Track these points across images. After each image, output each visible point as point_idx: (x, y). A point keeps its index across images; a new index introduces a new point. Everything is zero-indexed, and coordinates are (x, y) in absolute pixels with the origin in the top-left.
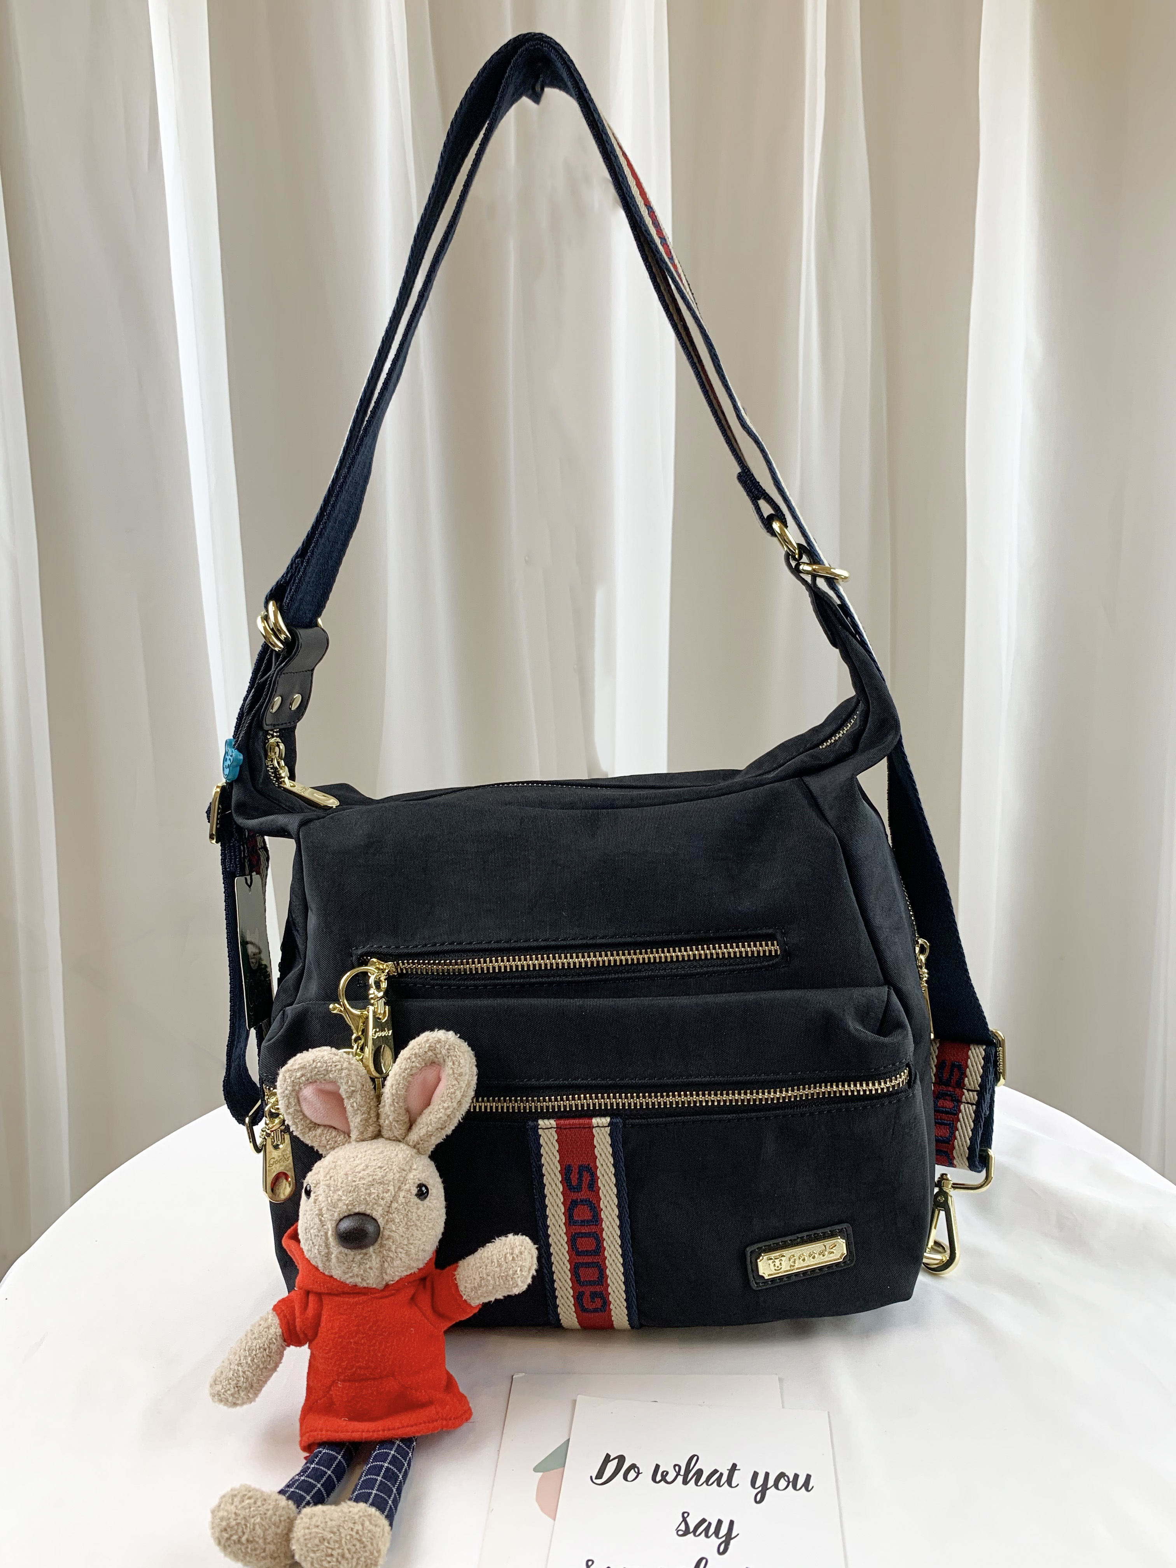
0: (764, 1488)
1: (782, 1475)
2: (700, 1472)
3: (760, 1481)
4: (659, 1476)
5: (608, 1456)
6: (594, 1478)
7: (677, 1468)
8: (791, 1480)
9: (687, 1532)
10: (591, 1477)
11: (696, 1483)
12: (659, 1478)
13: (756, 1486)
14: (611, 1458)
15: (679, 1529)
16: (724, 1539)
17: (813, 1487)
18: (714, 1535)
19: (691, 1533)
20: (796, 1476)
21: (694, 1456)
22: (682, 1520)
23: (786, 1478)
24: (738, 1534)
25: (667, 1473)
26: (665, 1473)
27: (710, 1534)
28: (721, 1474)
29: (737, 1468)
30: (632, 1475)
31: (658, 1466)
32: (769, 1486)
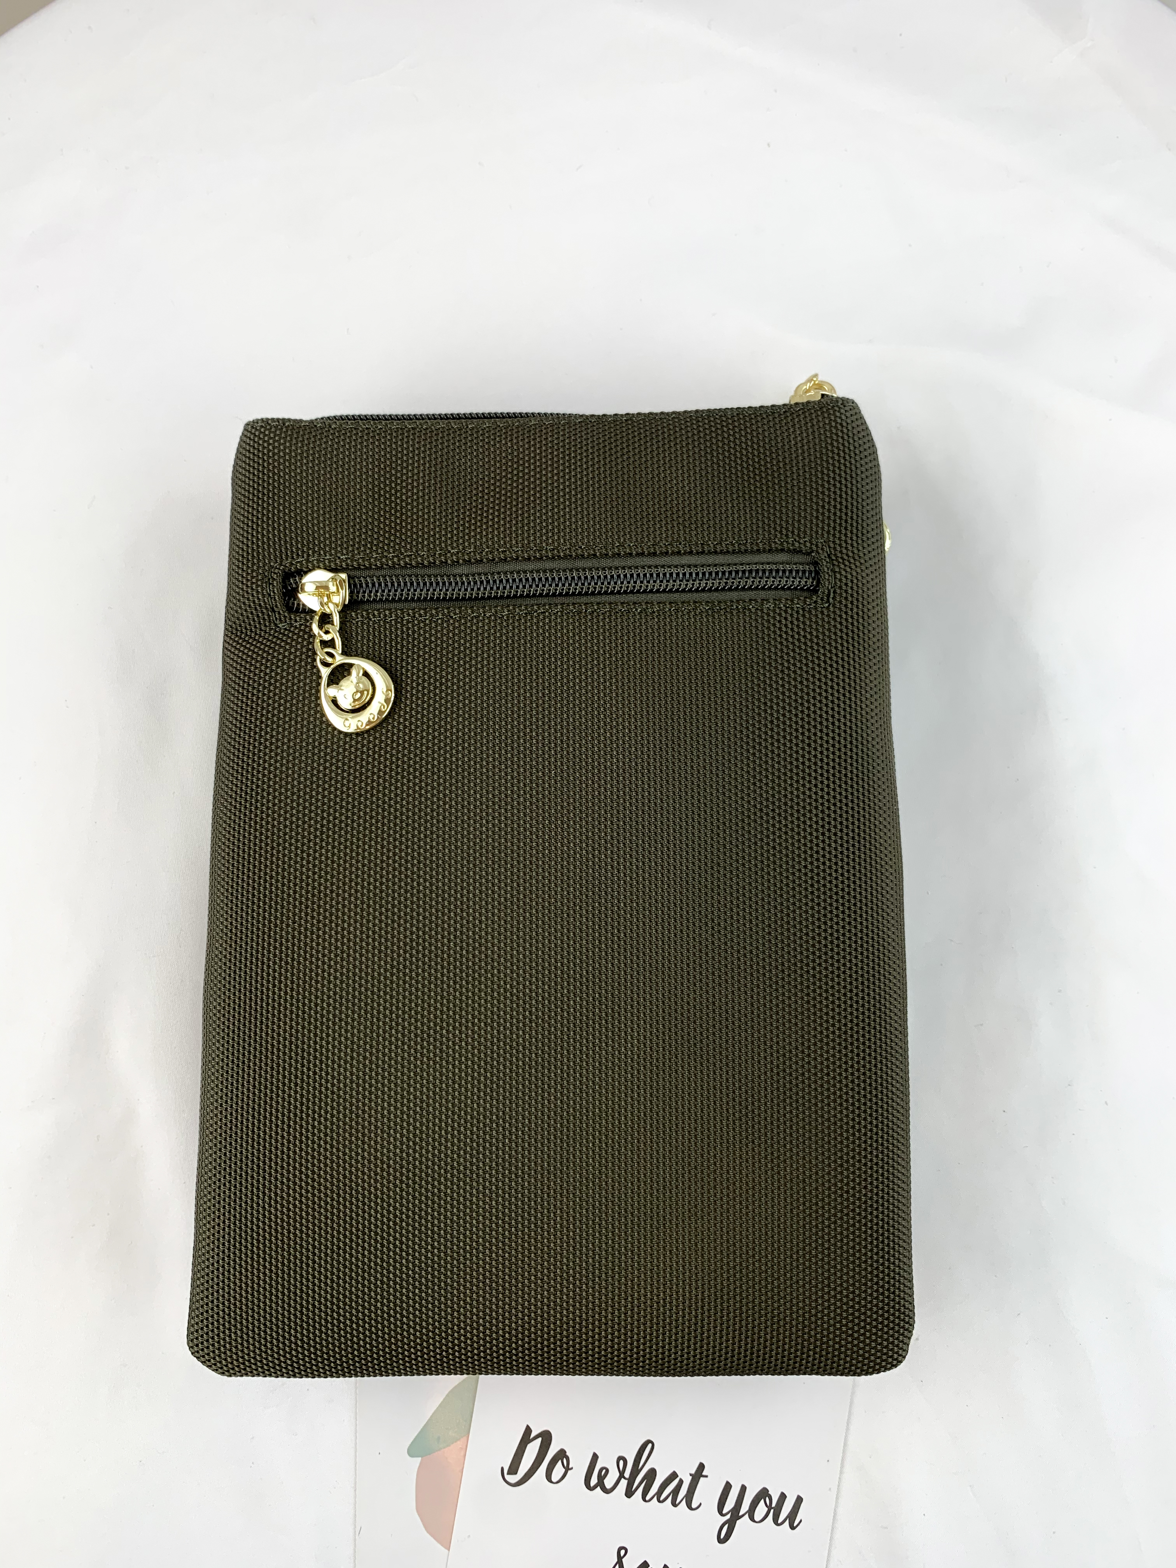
0: (735, 1515)
1: (764, 1494)
2: (652, 1473)
3: (730, 1504)
4: (595, 1476)
5: (528, 1430)
6: (506, 1472)
7: (621, 1463)
8: (774, 1504)
10: (502, 1471)
11: (644, 1499)
12: (594, 1481)
13: (724, 1512)
14: (532, 1435)
17: (801, 1521)
20: (783, 1497)
21: (648, 1443)
22: (615, 1560)
23: (768, 1500)
25: (607, 1471)
26: (604, 1471)
28: (681, 1482)
29: (704, 1473)
30: (558, 1470)
31: (595, 1458)
32: (742, 1512)
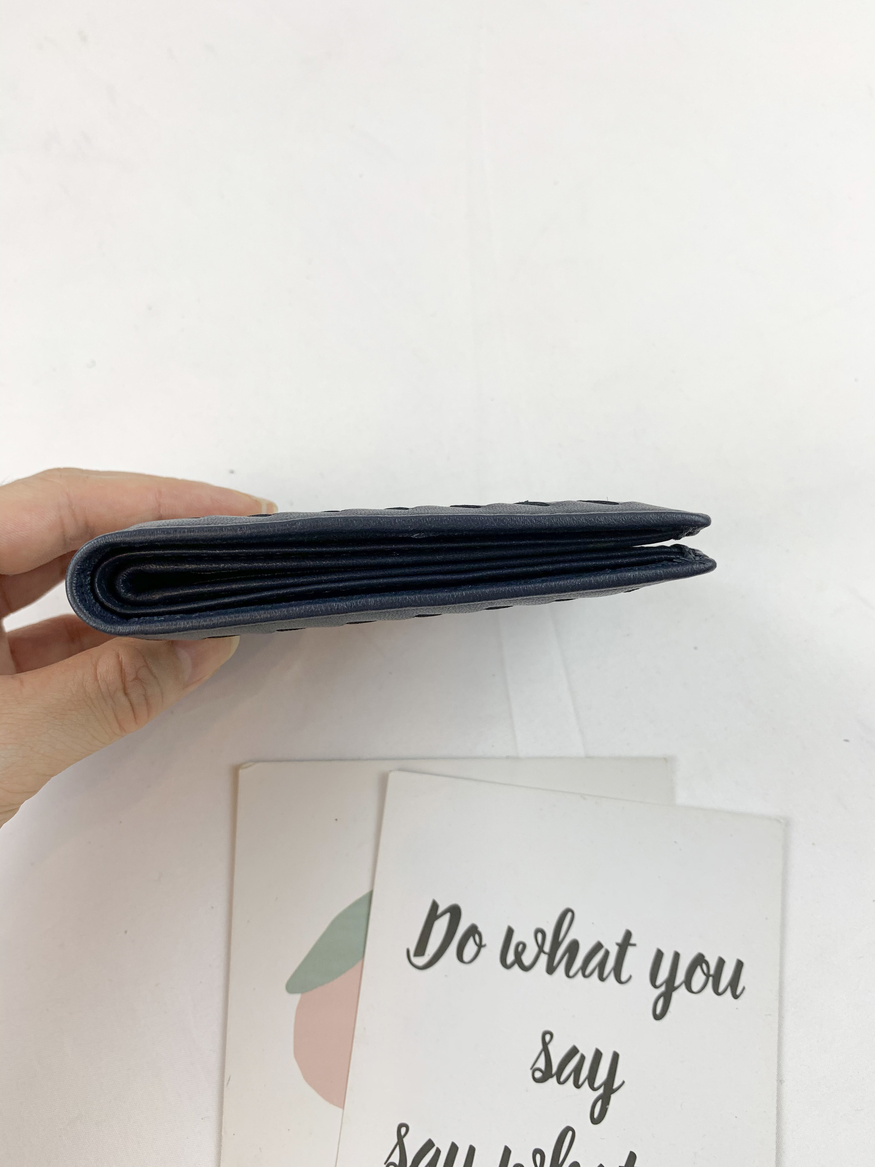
0: (670, 986)
1: (700, 960)
2: (574, 946)
3: (663, 974)
4: (511, 951)
5: (435, 906)
6: (412, 953)
7: (540, 936)
8: (712, 972)
9: (547, 1075)
10: (408, 951)
11: (567, 975)
12: (511, 957)
13: (658, 983)
14: (440, 910)
15: (537, 1066)
16: (601, 1091)
17: (744, 988)
18: (586, 1083)
19: (552, 1076)
20: (721, 962)
21: (568, 911)
22: (540, 1047)
23: (704, 967)
24: (624, 1082)
25: (524, 946)
26: (521, 947)
27: (580, 1082)
28: (607, 953)
29: (632, 941)
30: (470, 948)
31: (510, 932)
32: (678, 982)
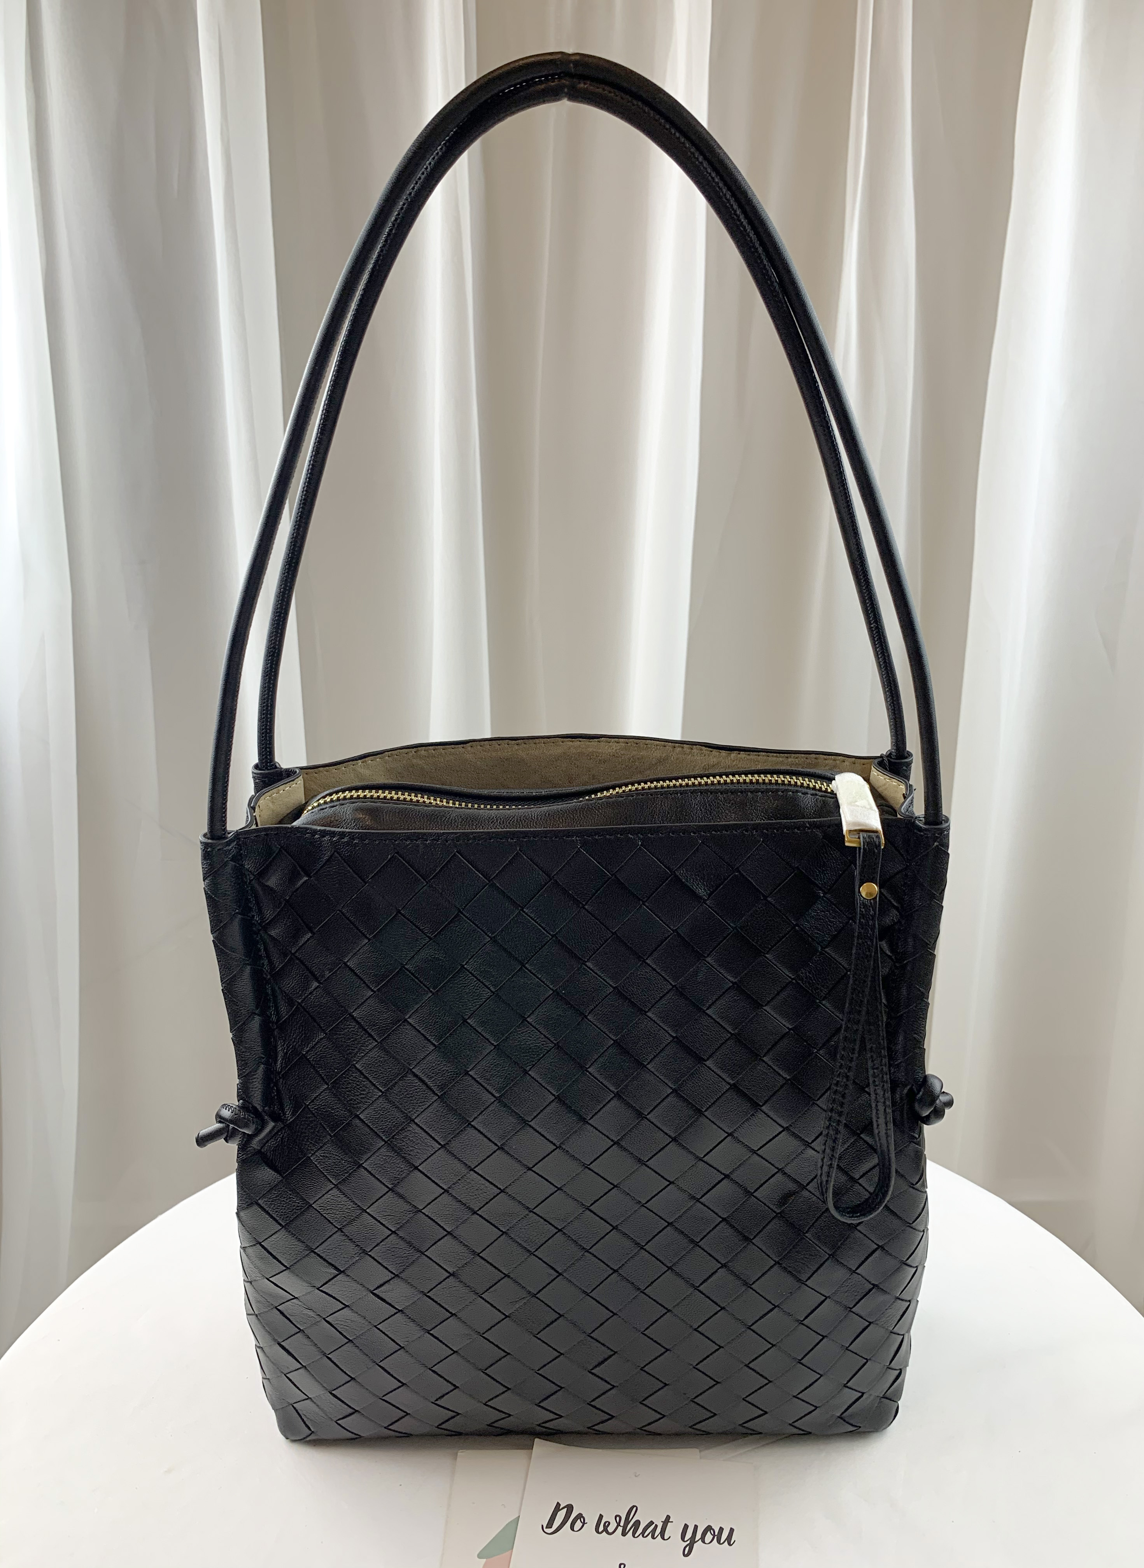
0: (693, 1541)
1: (709, 1528)
2: (637, 1524)
3: (689, 1534)
4: (601, 1527)
5: (558, 1504)
6: (545, 1527)
7: (618, 1518)
8: (716, 1534)
10: (542, 1526)
11: (634, 1536)
12: (601, 1528)
13: (686, 1540)
14: (561, 1507)
17: (734, 1541)
20: (721, 1529)
21: (634, 1506)
23: (712, 1532)
25: (609, 1523)
26: (607, 1523)
28: (656, 1526)
29: (670, 1520)
30: (578, 1524)
31: (601, 1517)
32: (697, 1539)
